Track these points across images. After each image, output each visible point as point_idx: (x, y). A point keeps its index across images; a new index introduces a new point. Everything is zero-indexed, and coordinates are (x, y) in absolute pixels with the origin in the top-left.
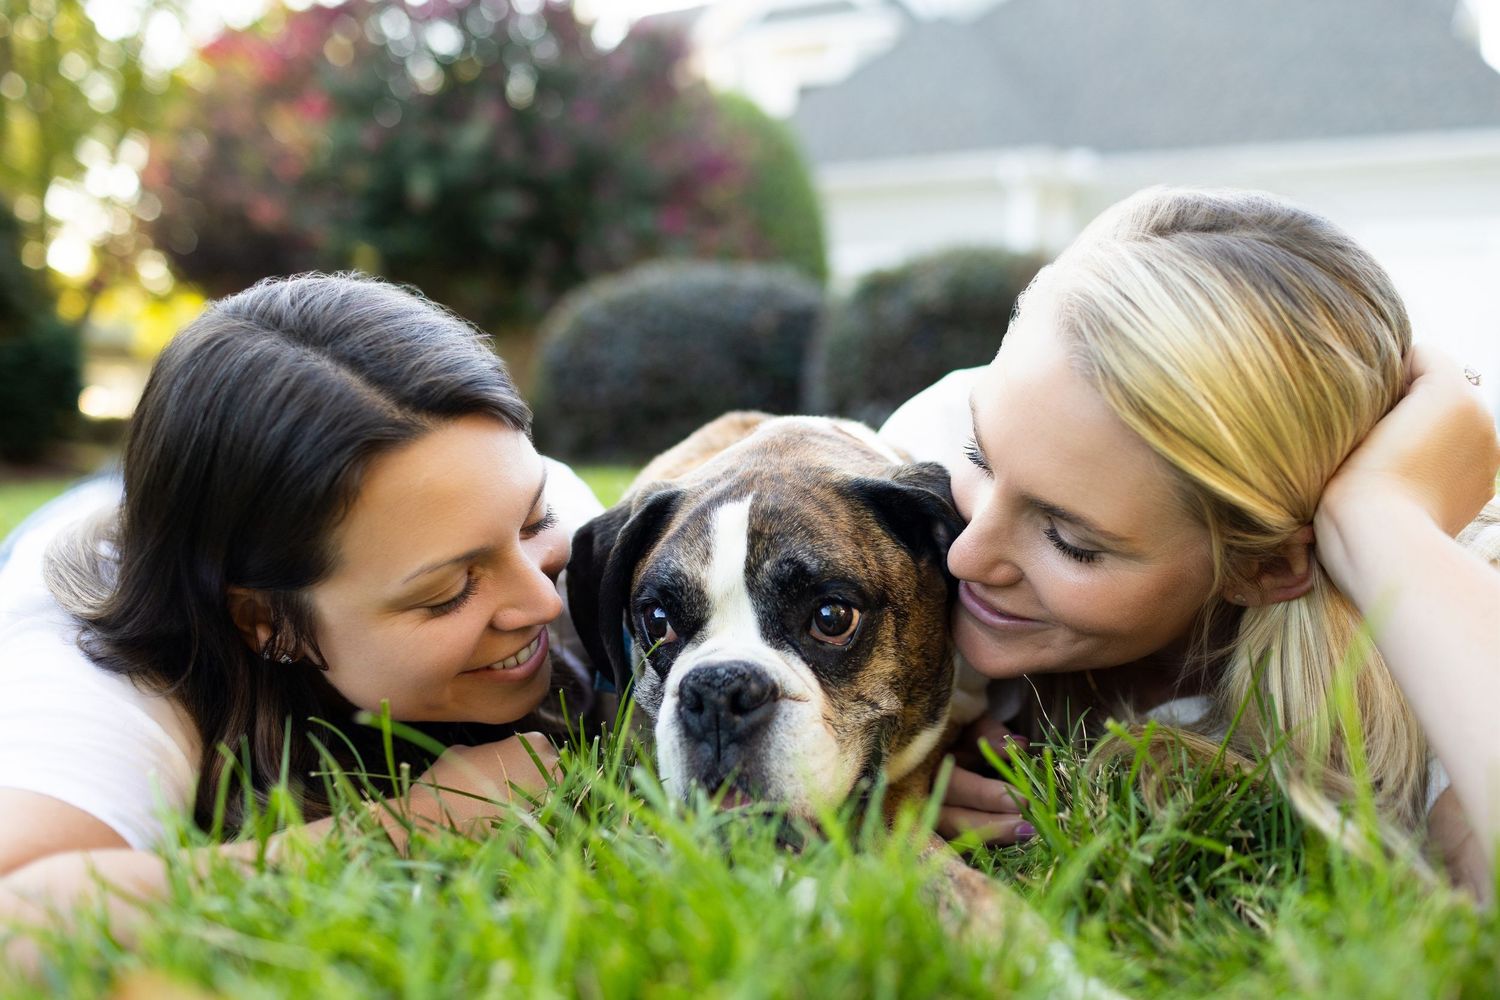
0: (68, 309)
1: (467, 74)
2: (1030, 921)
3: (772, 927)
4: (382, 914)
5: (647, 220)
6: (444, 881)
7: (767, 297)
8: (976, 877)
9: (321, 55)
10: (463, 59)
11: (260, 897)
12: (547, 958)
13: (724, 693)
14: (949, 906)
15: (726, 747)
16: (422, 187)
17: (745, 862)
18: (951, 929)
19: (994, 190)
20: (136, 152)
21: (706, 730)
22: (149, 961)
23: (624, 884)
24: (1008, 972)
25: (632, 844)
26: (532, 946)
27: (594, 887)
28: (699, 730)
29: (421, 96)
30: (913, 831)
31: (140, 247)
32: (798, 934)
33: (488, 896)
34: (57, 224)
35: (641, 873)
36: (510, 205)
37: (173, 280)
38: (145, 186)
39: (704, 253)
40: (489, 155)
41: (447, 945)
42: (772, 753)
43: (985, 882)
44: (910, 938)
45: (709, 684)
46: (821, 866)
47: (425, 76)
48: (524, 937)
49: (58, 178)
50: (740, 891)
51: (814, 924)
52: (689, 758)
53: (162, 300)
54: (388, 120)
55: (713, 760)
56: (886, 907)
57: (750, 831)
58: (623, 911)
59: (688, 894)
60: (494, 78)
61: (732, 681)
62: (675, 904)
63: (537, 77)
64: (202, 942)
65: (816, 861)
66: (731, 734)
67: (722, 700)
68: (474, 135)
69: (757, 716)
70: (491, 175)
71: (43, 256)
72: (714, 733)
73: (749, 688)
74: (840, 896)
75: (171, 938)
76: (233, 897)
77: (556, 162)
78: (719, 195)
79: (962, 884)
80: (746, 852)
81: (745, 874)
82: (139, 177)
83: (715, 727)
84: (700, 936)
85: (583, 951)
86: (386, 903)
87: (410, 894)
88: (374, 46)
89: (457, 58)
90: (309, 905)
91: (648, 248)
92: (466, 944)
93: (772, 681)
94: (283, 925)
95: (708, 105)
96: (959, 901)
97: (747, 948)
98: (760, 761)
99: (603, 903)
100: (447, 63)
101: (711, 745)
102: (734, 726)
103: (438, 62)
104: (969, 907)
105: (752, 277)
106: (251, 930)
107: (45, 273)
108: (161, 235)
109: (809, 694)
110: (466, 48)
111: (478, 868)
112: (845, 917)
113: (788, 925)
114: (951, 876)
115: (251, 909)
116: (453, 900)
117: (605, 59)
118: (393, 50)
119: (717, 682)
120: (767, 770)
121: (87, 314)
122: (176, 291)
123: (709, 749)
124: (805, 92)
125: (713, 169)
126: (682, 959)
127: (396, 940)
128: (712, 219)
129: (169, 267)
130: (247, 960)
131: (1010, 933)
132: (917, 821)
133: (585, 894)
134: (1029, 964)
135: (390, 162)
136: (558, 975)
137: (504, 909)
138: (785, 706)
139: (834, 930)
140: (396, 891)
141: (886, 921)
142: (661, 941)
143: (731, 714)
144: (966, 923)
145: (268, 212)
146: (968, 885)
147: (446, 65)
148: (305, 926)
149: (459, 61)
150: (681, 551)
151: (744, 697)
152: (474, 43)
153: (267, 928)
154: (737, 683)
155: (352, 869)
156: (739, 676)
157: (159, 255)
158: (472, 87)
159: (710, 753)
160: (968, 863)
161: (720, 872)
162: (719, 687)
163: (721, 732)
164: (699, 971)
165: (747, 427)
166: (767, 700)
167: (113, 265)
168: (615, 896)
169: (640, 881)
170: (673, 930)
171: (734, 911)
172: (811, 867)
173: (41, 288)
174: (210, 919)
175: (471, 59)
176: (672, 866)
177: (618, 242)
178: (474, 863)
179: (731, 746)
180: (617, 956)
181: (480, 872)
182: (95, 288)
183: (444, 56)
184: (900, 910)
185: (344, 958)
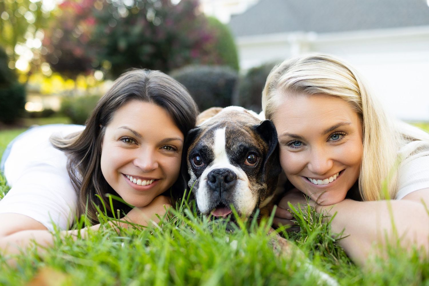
0: (22, 80)
1: (135, 12)
2: (299, 252)
3: (225, 254)
4: (114, 251)
5: (187, 53)
6: (131, 242)
7: (222, 75)
8: (284, 240)
9: (93, 7)
10: (134, 7)
11: (78, 246)
12: (161, 263)
13: (223, 176)
14: (276, 248)
15: (223, 192)
16: (122, 44)
17: (217, 236)
18: (277, 255)
19: (287, 44)
20: (41, 34)
21: (216, 187)
22: (47, 264)
23: (182, 241)
24: (293, 266)
25: (185, 231)
26: (156, 259)
27: (174, 243)
28: (214, 187)
29: (122, 18)
30: (265, 227)
31: (42, 62)
32: (232, 256)
33: (144, 246)
34: (18, 56)
35: (188, 239)
36: (148, 49)
37: (52, 72)
38: (44, 45)
39: (204, 63)
40: (142, 35)
41: (132, 259)
42: (236, 194)
43: (286, 241)
44: (264, 257)
45: (218, 173)
46: (238, 237)
47: (123, 13)
48: (154, 258)
49: (18, 42)
50: (216, 244)
51: (237, 253)
52: (211, 196)
53: (49, 77)
54: (112, 25)
55: (218, 196)
56: (257, 248)
57: (218, 226)
58: (182, 250)
59: (201, 245)
60: (143, 13)
61: (225, 172)
62: (197, 248)
63: (155, 12)
64: (63, 259)
65: (237, 235)
66: (224, 188)
67: (222, 178)
68: (137, 29)
69: (232, 183)
70: (142, 41)
71: (14, 65)
72: (219, 188)
73: (230, 175)
74: (245, 245)
75: (54, 258)
76: (71, 246)
77: (161, 37)
78: (208, 46)
79: (280, 242)
80: (217, 233)
81: (217, 239)
82: (42, 42)
83: (219, 186)
84: (204, 256)
85: (171, 261)
86: (114, 248)
87: (121, 246)
88: (108, 3)
89: (132, 7)
90: (93, 248)
91: (188, 62)
92: (137, 259)
93: (235, 174)
94: (85, 254)
95: (204, 20)
96: (279, 247)
97: (218, 260)
98: (233, 197)
99: (177, 247)
100: (130, 9)
101: (218, 192)
102: (225, 186)
103: (127, 8)
104: (282, 248)
105: (217, 70)
106: (76, 256)
107: (15, 70)
108: (48, 58)
109: (244, 179)
110: (135, 4)
111: (141, 238)
112: (245, 251)
113: (229, 254)
114: (277, 240)
115: (76, 249)
116: (134, 246)
117: (175, 7)
118: (114, 5)
119: (221, 173)
120: (234, 199)
121: (27, 81)
122: (53, 74)
123: (217, 193)
124: (233, 16)
125: (206, 38)
126: (199, 263)
127: (118, 258)
128: (206, 53)
129: (51, 68)
130: (75, 263)
131: (294, 255)
132: (266, 223)
133: (171, 245)
134: (299, 264)
135: (113, 37)
136: (164, 268)
137: (148, 249)
138: (239, 181)
139: (243, 254)
140: (117, 245)
141: (257, 252)
142: (193, 258)
143: (224, 182)
144: (281, 253)
145: (78, 52)
146: (282, 242)
147: (129, 9)
148: (92, 254)
149: (133, 8)
150: (205, 141)
151: (228, 177)
152: (137, 3)
153: (81, 255)
154: (227, 173)
155: (104, 238)
156: (227, 171)
157: (48, 64)
158: (137, 15)
159: (217, 194)
160: (281, 236)
161: (210, 238)
162: (221, 174)
163: (221, 188)
164: (204, 267)
165: (217, 112)
166: (234, 179)
167: (34, 68)
168: (180, 246)
169: (188, 241)
170: (197, 255)
171: (214, 250)
172: (236, 237)
173: (14, 74)
174: (64, 252)
175: (136, 7)
176: (196, 237)
177: (179, 59)
178: (139, 236)
179: (224, 192)
180: (181, 262)
181: (141, 239)
182: (30, 74)
183: (128, 7)
184: (262, 249)
185: (103, 263)
